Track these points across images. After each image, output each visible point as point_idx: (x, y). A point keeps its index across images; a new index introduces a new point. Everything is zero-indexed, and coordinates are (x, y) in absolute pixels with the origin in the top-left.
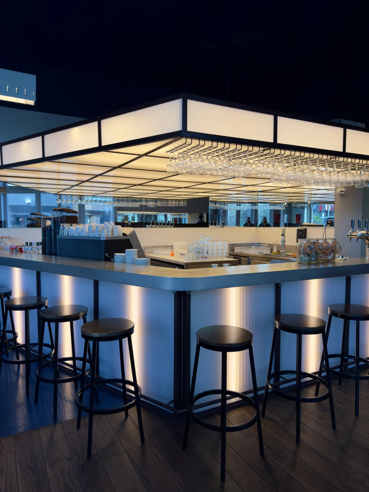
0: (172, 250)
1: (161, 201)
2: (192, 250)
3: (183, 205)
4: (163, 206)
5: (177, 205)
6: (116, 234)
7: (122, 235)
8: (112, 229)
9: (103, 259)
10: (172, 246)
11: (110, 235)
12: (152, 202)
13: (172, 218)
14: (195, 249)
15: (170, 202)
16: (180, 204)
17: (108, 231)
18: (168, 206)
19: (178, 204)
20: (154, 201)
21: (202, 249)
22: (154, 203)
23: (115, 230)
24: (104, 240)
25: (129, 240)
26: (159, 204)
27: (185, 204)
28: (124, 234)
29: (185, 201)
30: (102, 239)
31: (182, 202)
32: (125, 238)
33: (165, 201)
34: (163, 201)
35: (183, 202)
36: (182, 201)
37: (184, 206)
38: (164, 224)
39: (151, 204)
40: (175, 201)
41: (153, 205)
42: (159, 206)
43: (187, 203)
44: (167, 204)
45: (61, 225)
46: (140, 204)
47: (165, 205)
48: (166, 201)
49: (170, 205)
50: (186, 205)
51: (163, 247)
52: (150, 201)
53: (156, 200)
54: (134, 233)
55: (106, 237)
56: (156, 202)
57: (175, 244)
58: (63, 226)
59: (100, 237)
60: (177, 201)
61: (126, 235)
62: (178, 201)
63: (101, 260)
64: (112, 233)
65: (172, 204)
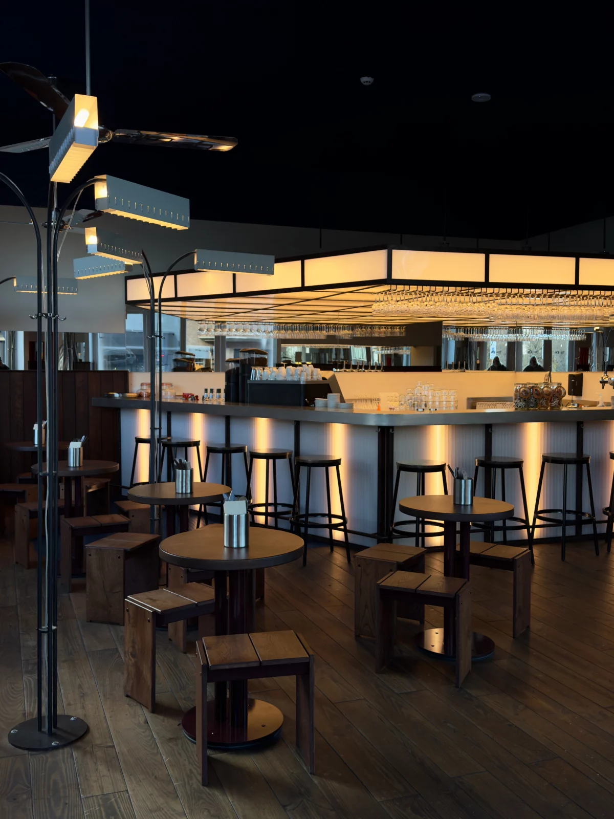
0: (378, 404)
1: (362, 328)
2: (405, 402)
3: (398, 335)
4: (364, 336)
5: (389, 335)
6: (315, 378)
7: (321, 379)
8: (312, 373)
9: (302, 404)
10: (379, 400)
11: (309, 378)
12: (346, 331)
13: (382, 355)
14: (409, 400)
15: (377, 329)
16: (394, 333)
17: (307, 375)
18: (373, 335)
19: (391, 333)
20: (349, 328)
21: (419, 401)
22: (350, 332)
23: (315, 374)
24: (304, 385)
25: (328, 384)
26: (358, 333)
27: (402, 332)
28: (324, 378)
29: (403, 328)
30: (302, 383)
31: (398, 330)
32: (325, 382)
33: (368, 328)
34: (365, 328)
35: (400, 328)
36: (398, 327)
37: (401, 335)
38: (366, 367)
39: (345, 333)
40: (385, 328)
41: (349, 334)
42: (358, 336)
43: (405, 331)
44: (371, 333)
45: (253, 368)
46: (327, 334)
47: (367, 335)
48: (370, 328)
49: (377, 335)
50: (404, 335)
51: (366, 400)
52: (344, 329)
53: (353, 327)
54: (334, 377)
55: (306, 381)
56: (352, 330)
57: (383, 396)
58: (255, 369)
59: (300, 381)
60: (388, 328)
61: (326, 379)
62: (391, 328)
63: (300, 405)
64: (312, 377)
65: (380, 333)
